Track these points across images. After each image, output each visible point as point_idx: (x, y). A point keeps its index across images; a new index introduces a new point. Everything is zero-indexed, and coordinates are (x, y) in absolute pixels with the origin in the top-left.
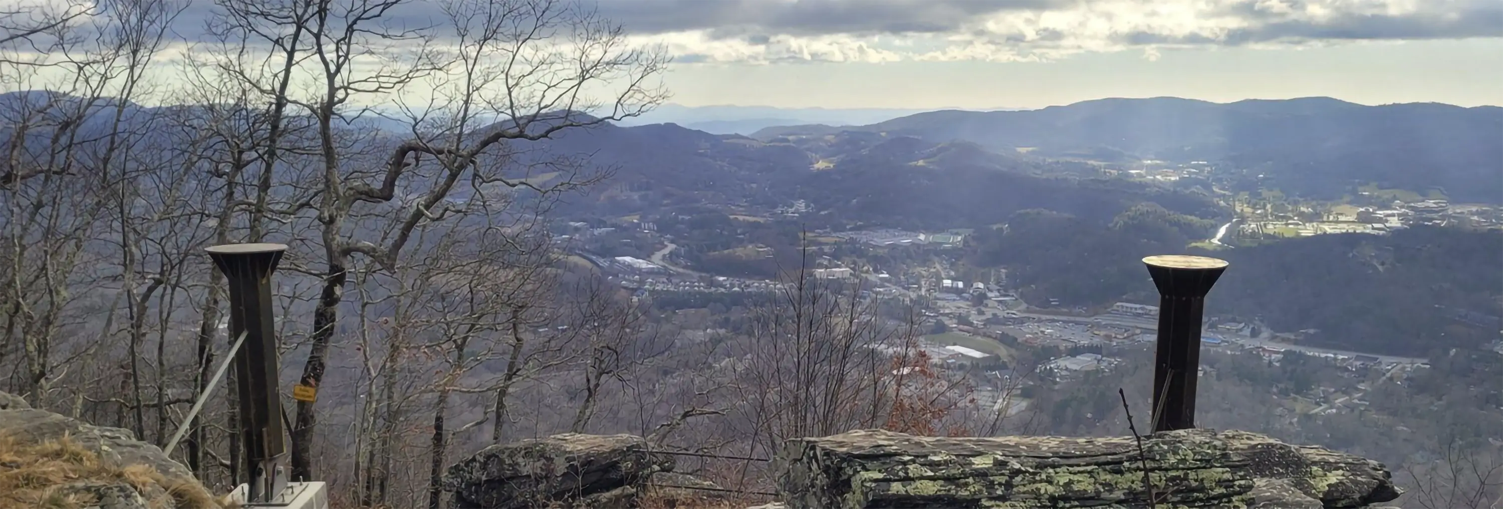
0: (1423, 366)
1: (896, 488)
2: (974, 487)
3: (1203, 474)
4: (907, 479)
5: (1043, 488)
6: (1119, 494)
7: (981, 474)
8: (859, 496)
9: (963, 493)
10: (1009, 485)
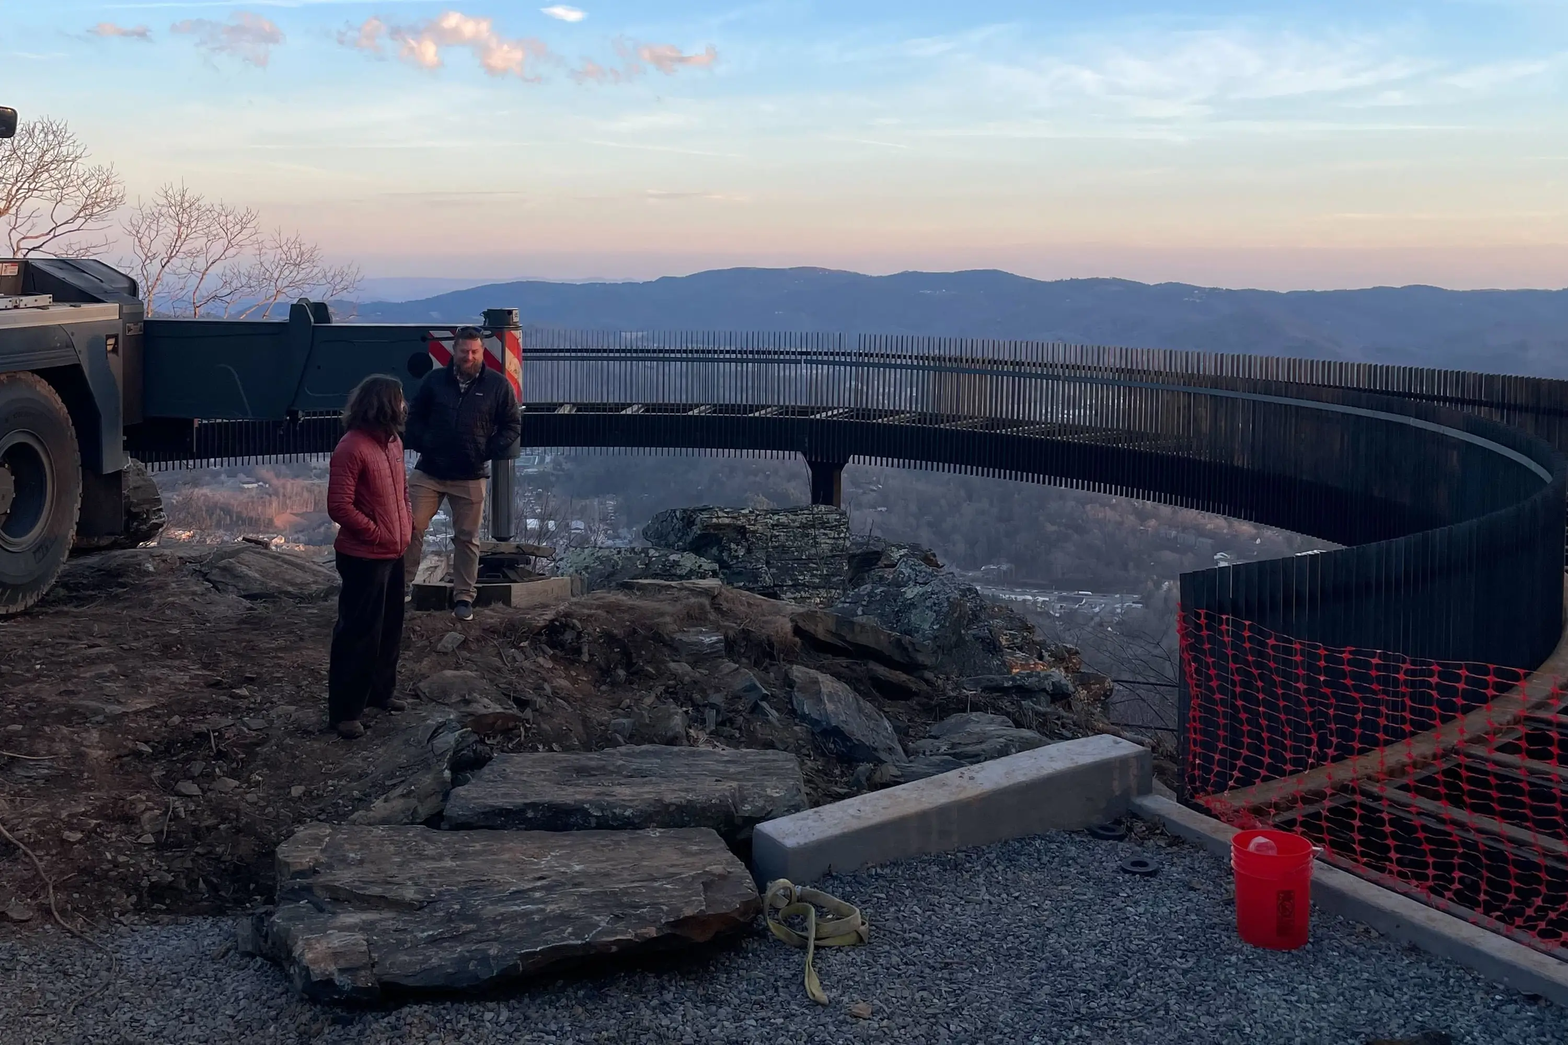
0: (1134, 605)
1: (714, 520)
2: (743, 520)
3: (829, 516)
4: (718, 517)
5: (768, 521)
6: (797, 524)
7: (745, 516)
8: (699, 526)
9: (739, 522)
10: (756, 520)
